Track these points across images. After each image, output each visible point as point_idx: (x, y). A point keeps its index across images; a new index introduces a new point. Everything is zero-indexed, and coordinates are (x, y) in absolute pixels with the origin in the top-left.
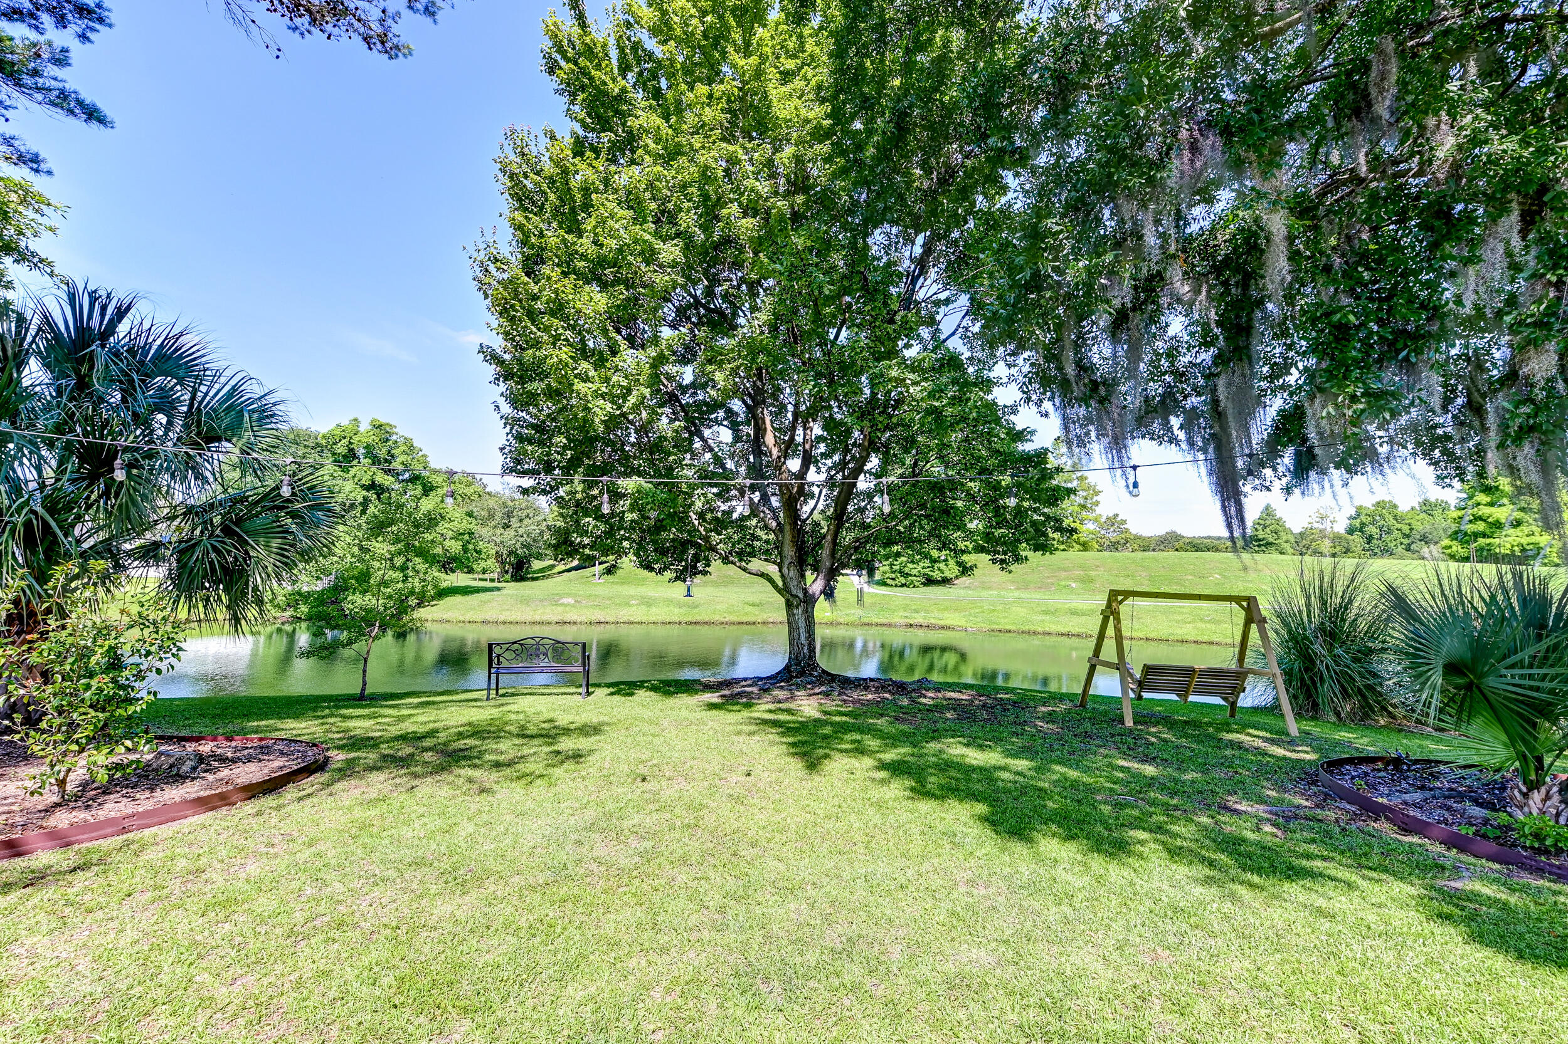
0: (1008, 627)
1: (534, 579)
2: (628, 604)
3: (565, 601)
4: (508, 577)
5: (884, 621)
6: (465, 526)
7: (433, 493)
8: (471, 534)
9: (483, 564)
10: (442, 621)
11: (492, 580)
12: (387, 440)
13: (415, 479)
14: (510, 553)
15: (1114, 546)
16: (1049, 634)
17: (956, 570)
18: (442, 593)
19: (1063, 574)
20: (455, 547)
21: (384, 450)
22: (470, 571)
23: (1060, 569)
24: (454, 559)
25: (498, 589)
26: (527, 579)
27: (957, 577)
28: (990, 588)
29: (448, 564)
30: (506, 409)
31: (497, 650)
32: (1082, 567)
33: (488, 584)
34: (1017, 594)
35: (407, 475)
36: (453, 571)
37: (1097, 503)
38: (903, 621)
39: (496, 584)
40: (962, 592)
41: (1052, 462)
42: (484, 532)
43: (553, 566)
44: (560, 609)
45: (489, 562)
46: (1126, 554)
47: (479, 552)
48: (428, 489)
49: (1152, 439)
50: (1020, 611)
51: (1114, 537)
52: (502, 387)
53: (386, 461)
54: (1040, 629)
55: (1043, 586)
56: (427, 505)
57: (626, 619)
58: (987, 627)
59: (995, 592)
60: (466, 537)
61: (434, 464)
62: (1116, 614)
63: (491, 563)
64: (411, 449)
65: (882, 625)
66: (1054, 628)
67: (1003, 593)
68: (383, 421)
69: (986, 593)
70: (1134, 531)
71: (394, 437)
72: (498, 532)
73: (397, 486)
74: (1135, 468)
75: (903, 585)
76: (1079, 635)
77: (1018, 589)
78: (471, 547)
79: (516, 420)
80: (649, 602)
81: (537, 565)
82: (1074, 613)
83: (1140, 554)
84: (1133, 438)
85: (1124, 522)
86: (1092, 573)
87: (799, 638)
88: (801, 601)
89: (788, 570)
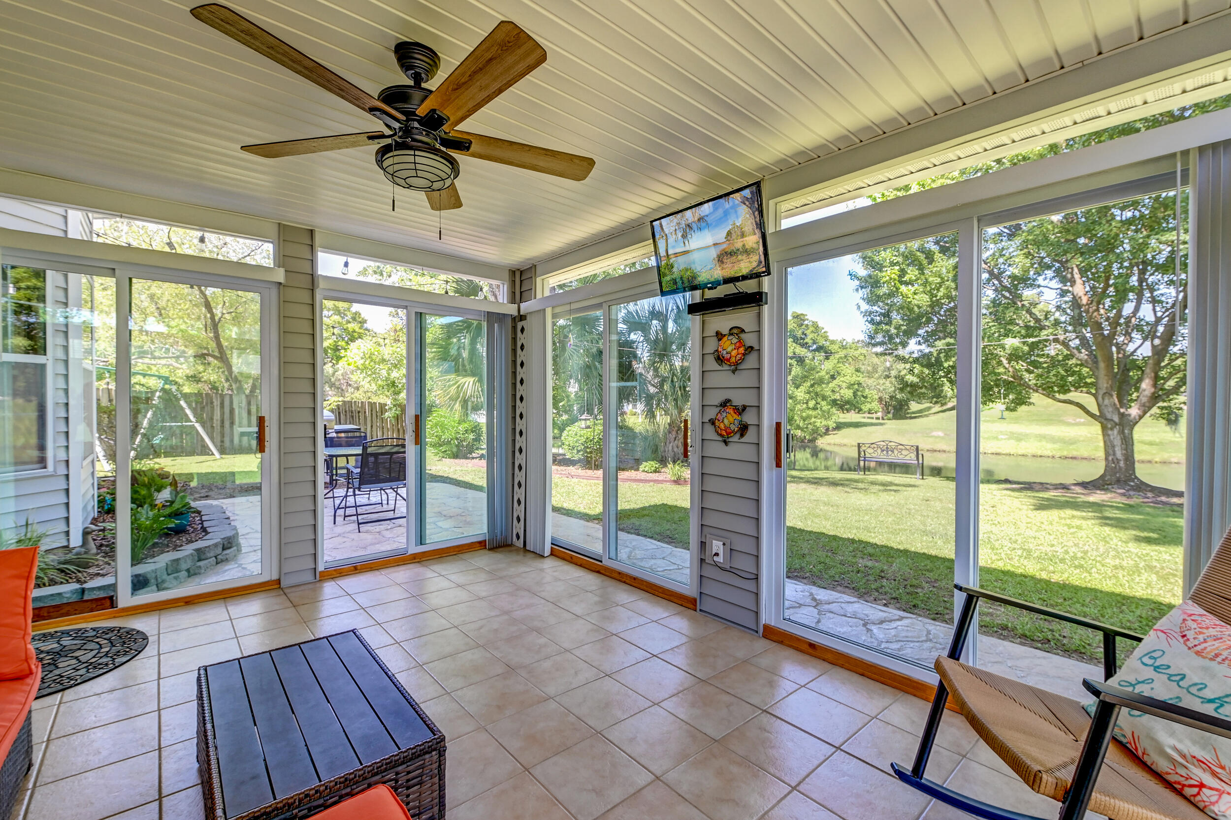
1: (911, 418)
2: (996, 438)
3: (935, 434)
4: (890, 416)
6: (854, 379)
7: (831, 358)
8: (859, 384)
9: (868, 406)
10: (840, 445)
11: (878, 418)
12: (802, 325)
13: (820, 349)
14: (891, 397)
18: (839, 427)
20: (848, 394)
21: (800, 332)
22: (860, 411)
24: (848, 402)
25: (882, 424)
26: (906, 418)
29: (843, 405)
30: (865, 307)
31: (863, 448)
33: (874, 421)
35: (815, 347)
36: (848, 411)
39: (881, 421)
42: (870, 382)
43: (929, 408)
44: (931, 440)
45: (873, 404)
47: (866, 397)
48: (828, 355)
52: (861, 293)
53: (802, 339)
56: (828, 365)
57: (994, 451)
60: (856, 387)
61: (831, 337)
63: (875, 405)
64: (816, 328)
68: (799, 312)
71: (806, 322)
72: (881, 382)
73: (810, 355)
78: (859, 393)
79: (871, 313)
80: (1019, 438)
81: (914, 406)
87: (1114, 454)
88: (1116, 424)
89: (1103, 399)
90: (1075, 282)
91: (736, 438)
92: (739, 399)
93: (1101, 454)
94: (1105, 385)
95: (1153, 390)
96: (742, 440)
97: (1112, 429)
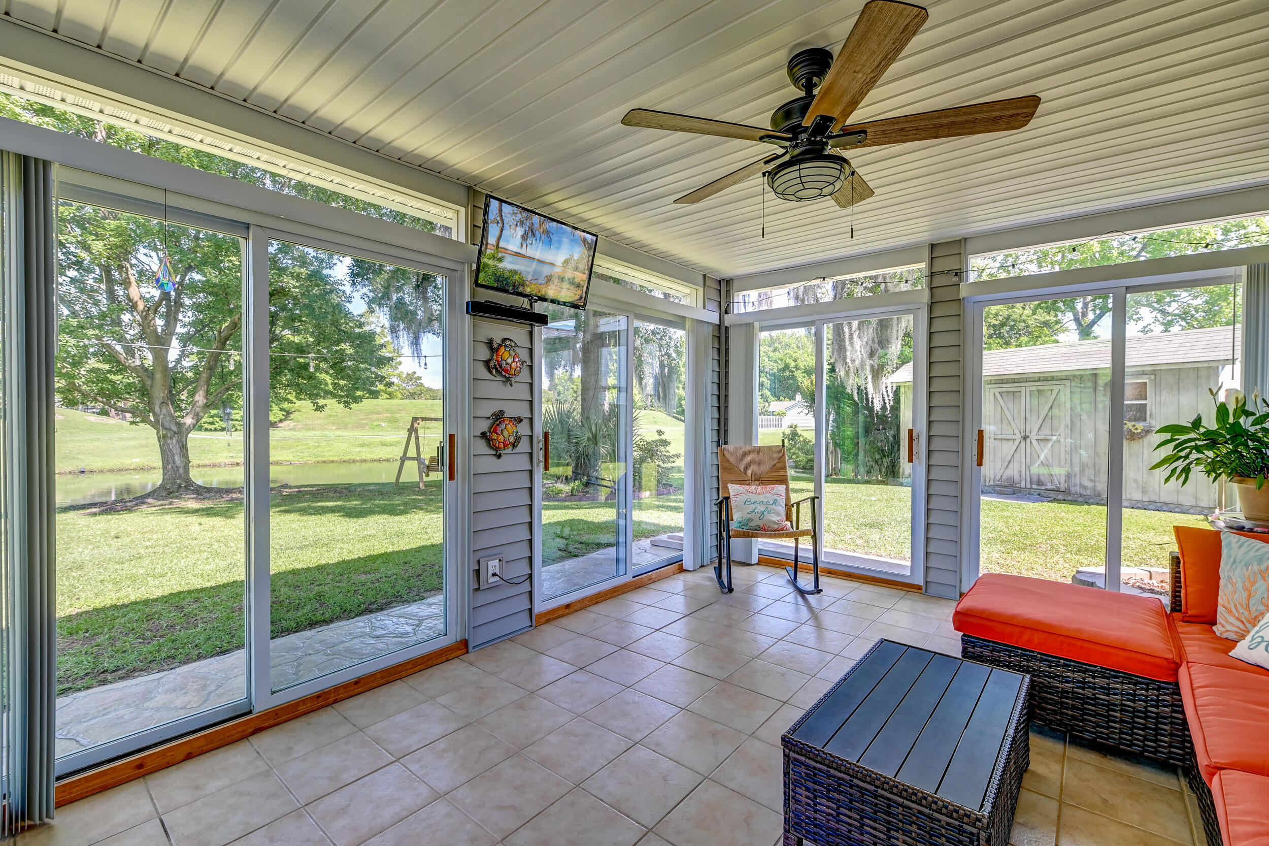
0: (331, 459)
5: (207, 462)
15: (412, 396)
16: (365, 461)
17: (280, 415)
19: (375, 416)
23: (372, 413)
27: (281, 421)
28: (313, 429)
32: (388, 411)
34: (338, 433)
37: (400, 363)
38: (228, 461)
40: (287, 434)
41: (379, 341)
46: (423, 401)
49: (434, 334)
50: (343, 446)
51: (411, 388)
54: (358, 458)
55: (360, 426)
58: (312, 460)
59: (318, 433)
62: (416, 431)
65: (204, 466)
66: (369, 456)
67: (325, 432)
69: (310, 434)
70: (426, 386)
74: (425, 357)
75: (223, 429)
76: (387, 460)
77: (338, 429)
82: (384, 444)
83: (431, 402)
84: (424, 332)
85: (419, 378)
86: (397, 415)
87: (174, 462)
88: (175, 433)
89: (161, 408)
90: (130, 283)
91: (509, 450)
92: (512, 410)
93: (158, 463)
94: (162, 395)
95: (205, 401)
96: (514, 451)
97: (171, 438)
